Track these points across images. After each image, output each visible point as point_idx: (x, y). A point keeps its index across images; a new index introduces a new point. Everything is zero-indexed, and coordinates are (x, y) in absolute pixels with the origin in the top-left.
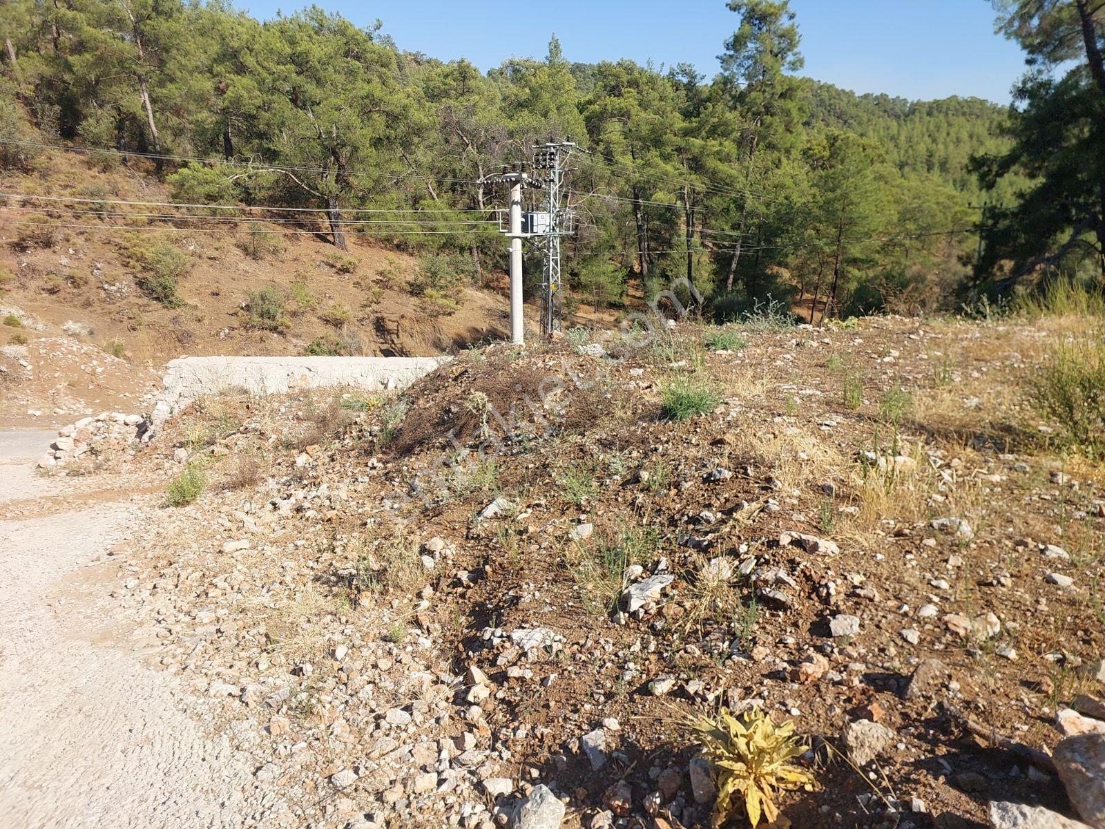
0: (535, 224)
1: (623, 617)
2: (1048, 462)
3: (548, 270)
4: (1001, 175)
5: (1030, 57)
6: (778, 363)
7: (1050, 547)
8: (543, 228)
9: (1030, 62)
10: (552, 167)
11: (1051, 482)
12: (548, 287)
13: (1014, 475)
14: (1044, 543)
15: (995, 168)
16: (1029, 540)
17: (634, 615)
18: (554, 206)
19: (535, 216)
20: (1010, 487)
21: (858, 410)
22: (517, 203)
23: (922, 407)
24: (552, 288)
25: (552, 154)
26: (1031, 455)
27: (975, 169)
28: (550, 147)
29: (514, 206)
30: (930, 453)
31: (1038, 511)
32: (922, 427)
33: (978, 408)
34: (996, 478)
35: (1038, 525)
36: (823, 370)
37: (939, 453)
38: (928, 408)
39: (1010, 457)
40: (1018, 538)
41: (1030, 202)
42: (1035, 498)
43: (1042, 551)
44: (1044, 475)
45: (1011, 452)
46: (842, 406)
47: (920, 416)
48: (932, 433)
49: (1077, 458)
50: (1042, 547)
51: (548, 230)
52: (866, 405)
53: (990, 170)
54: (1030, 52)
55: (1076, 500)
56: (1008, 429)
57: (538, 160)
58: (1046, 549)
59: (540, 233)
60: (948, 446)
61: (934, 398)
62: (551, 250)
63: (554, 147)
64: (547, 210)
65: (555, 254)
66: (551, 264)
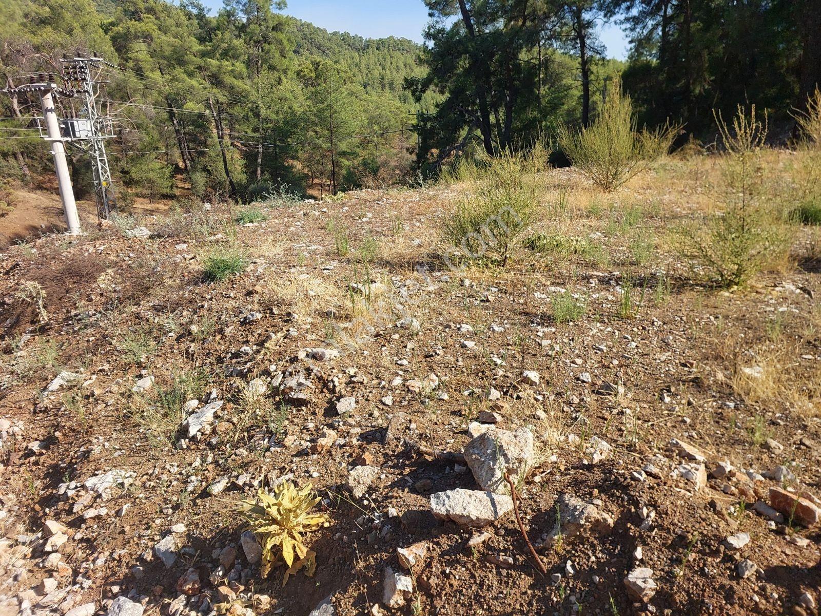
0: (76, 129)
1: (184, 443)
2: (460, 272)
3: (97, 169)
4: (424, 92)
5: (431, 11)
6: (292, 229)
7: (463, 325)
8: (85, 133)
9: (431, 15)
10: (84, 79)
11: (462, 286)
12: (100, 184)
13: (441, 284)
14: (459, 324)
15: (420, 86)
16: (451, 324)
17: (193, 439)
18: (93, 114)
19: (75, 123)
20: (440, 292)
21: (348, 256)
22: (51, 110)
23: (386, 250)
24: (104, 184)
25: (81, 67)
26: (450, 271)
27: (408, 87)
28: (78, 61)
29: (49, 114)
30: (393, 278)
31: (456, 305)
32: (388, 262)
33: (420, 246)
34: (431, 288)
35: (455, 313)
36: (323, 231)
37: (398, 278)
38: (391, 249)
39: (439, 274)
40: (445, 323)
41: (444, 109)
42: (454, 297)
43: (459, 329)
44: (458, 281)
45: (439, 271)
46: (337, 255)
47: (386, 256)
48: (393, 265)
49: (474, 269)
50: (458, 326)
51: (90, 134)
52: (353, 252)
53: (417, 88)
54: (430, 8)
55: (475, 294)
56: (437, 257)
57: (68, 73)
58: (461, 327)
59: (83, 137)
60: (403, 272)
61: (393, 242)
62: (97, 152)
63: (82, 61)
64: (87, 117)
65: (101, 155)
66: (99, 163)
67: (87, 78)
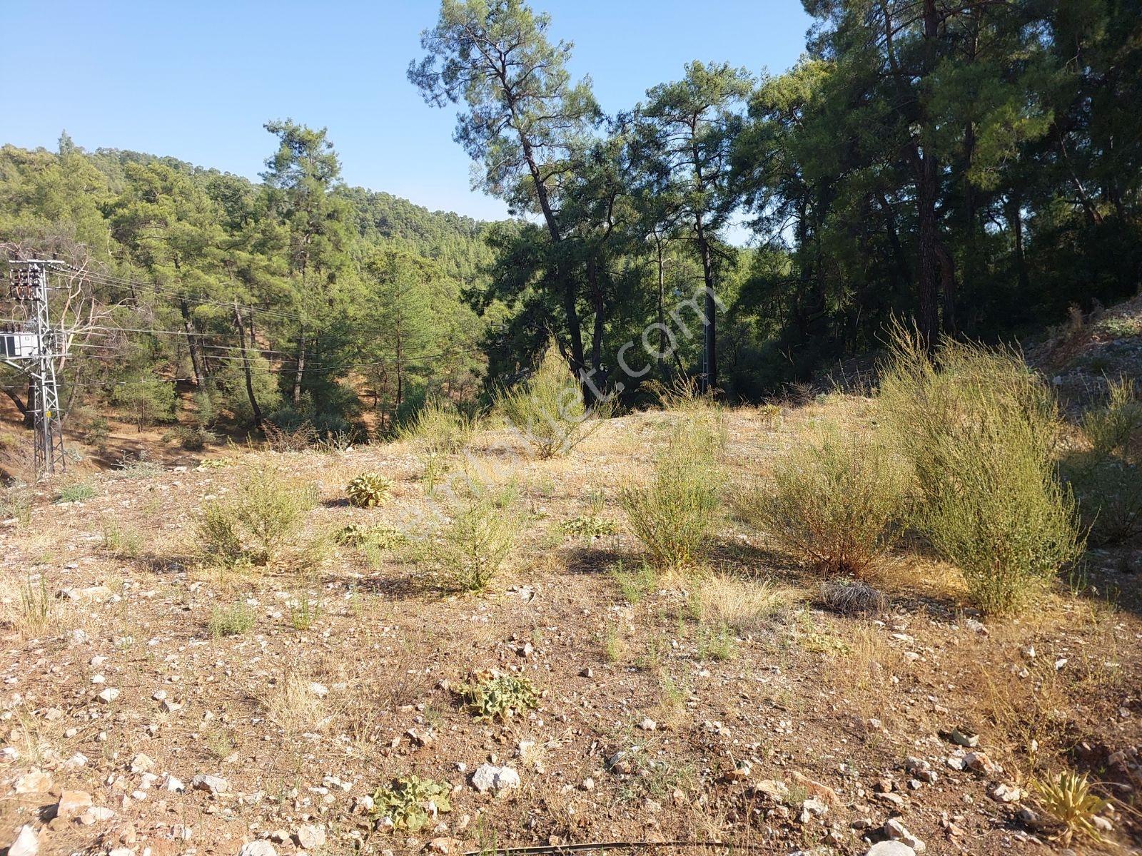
0: (17, 345)
3: (40, 396)
4: (488, 305)
5: (511, 208)
8: (30, 350)
9: (511, 212)
10: (37, 285)
11: (188, 590)
12: (42, 414)
15: (482, 299)
18: (43, 326)
19: (16, 338)
24: (48, 414)
25: (35, 271)
27: (466, 300)
28: (33, 263)
30: (127, 580)
37: (134, 579)
41: (517, 324)
51: (36, 352)
53: (479, 301)
54: (511, 205)
57: (17, 277)
59: (25, 355)
62: (43, 374)
63: (38, 264)
64: (34, 330)
65: (49, 377)
66: (45, 390)
67: (41, 284)
